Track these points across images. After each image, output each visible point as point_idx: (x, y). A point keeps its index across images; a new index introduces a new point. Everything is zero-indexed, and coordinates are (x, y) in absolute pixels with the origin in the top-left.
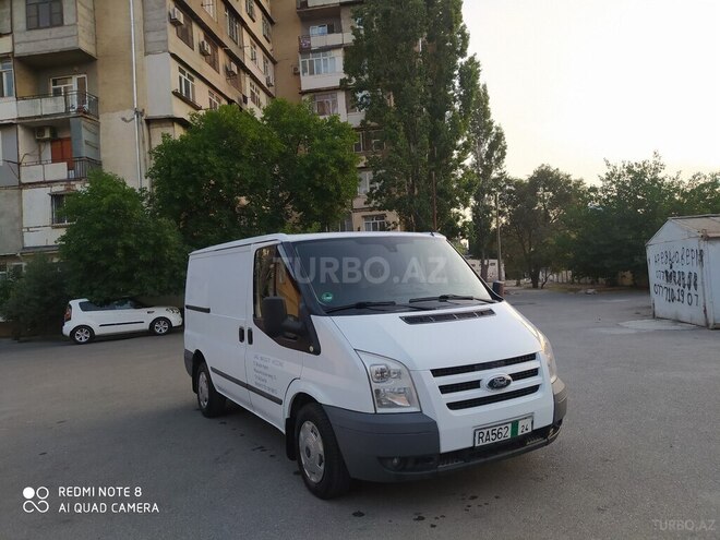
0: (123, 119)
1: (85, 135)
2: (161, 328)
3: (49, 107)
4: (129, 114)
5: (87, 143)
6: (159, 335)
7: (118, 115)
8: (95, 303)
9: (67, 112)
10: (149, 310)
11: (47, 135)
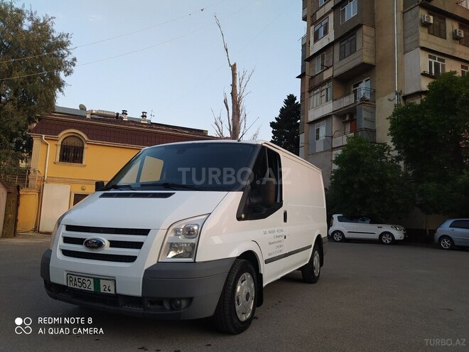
0: (389, 100)
1: (364, 114)
2: (387, 240)
3: (348, 101)
4: (393, 96)
5: (365, 119)
6: (384, 244)
7: (386, 98)
8: (347, 217)
9: (355, 102)
10: (380, 225)
11: (347, 119)
